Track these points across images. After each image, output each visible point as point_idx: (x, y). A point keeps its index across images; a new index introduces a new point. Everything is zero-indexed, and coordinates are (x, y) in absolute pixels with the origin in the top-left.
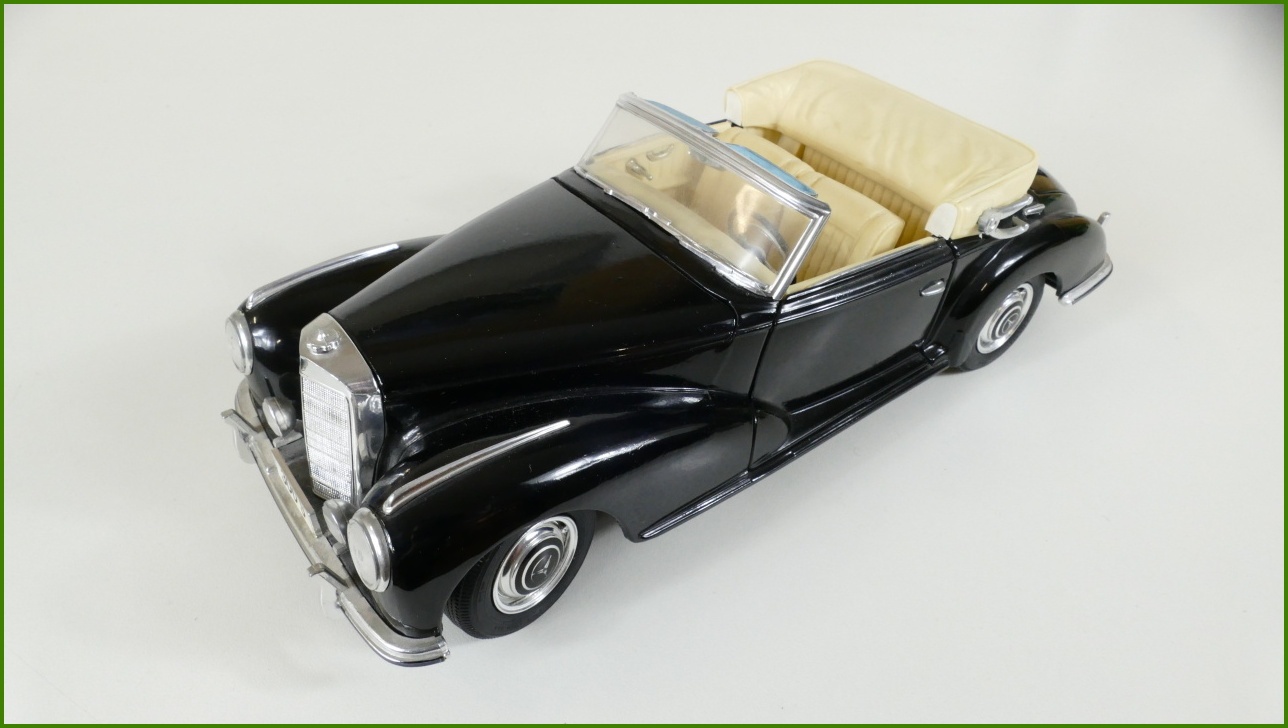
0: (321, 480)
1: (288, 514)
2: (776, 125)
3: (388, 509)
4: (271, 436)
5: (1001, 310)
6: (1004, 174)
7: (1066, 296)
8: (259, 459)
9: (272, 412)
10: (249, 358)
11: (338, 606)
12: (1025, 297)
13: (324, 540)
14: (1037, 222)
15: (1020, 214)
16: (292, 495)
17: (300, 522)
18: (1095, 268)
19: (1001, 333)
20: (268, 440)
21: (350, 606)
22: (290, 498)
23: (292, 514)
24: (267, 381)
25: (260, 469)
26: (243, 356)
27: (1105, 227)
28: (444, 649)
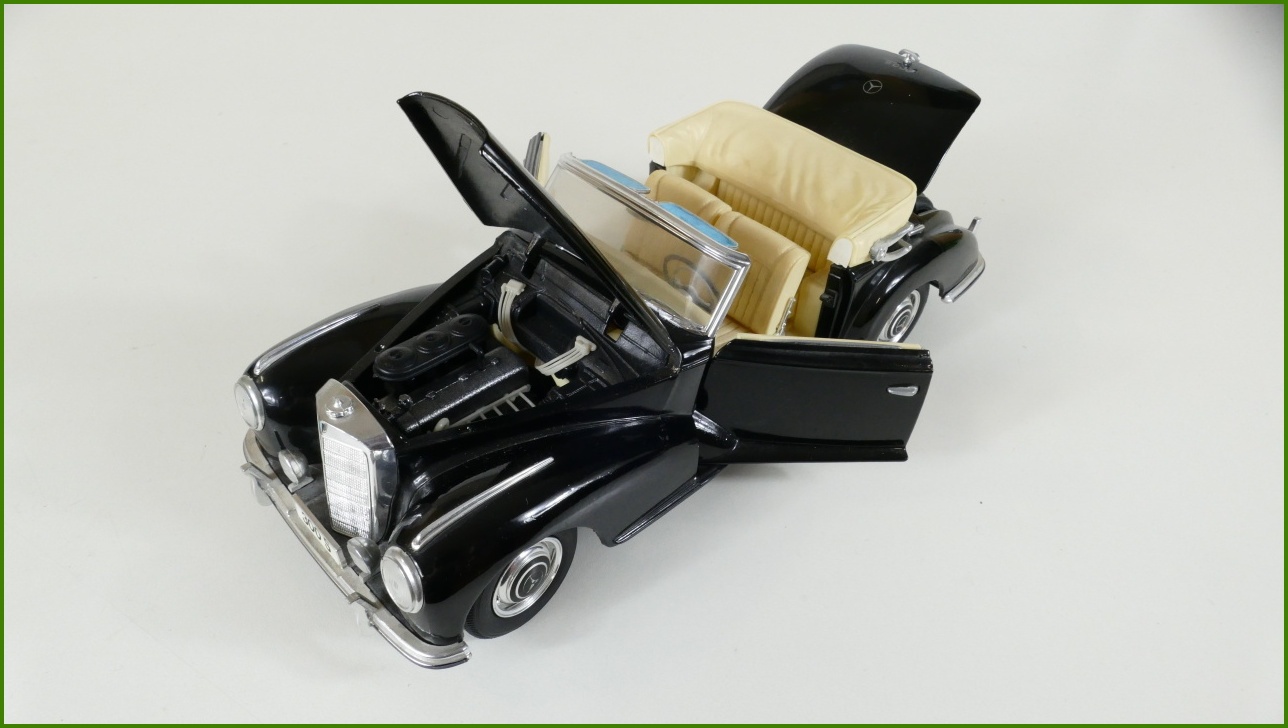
0: (341, 519)
1: (312, 549)
2: (694, 163)
3: (415, 547)
4: (286, 481)
5: (895, 315)
6: (889, 209)
7: (947, 297)
8: (277, 503)
9: (287, 461)
10: (261, 414)
11: (371, 625)
12: (913, 301)
13: (350, 570)
14: (919, 240)
15: (905, 238)
16: (314, 533)
17: (326, 557)
18: (969, 269)
19: (895, 333)
20: (283, 486)
21: (383, 624)
22: (312, 535)
23: (317, 550)
24: (276, 433)
25: (279, 511)
26: (256, 414)
27: (977, 232)
28: (466, 651)
